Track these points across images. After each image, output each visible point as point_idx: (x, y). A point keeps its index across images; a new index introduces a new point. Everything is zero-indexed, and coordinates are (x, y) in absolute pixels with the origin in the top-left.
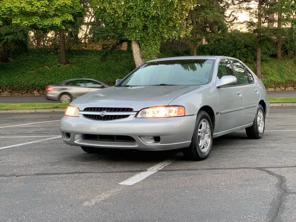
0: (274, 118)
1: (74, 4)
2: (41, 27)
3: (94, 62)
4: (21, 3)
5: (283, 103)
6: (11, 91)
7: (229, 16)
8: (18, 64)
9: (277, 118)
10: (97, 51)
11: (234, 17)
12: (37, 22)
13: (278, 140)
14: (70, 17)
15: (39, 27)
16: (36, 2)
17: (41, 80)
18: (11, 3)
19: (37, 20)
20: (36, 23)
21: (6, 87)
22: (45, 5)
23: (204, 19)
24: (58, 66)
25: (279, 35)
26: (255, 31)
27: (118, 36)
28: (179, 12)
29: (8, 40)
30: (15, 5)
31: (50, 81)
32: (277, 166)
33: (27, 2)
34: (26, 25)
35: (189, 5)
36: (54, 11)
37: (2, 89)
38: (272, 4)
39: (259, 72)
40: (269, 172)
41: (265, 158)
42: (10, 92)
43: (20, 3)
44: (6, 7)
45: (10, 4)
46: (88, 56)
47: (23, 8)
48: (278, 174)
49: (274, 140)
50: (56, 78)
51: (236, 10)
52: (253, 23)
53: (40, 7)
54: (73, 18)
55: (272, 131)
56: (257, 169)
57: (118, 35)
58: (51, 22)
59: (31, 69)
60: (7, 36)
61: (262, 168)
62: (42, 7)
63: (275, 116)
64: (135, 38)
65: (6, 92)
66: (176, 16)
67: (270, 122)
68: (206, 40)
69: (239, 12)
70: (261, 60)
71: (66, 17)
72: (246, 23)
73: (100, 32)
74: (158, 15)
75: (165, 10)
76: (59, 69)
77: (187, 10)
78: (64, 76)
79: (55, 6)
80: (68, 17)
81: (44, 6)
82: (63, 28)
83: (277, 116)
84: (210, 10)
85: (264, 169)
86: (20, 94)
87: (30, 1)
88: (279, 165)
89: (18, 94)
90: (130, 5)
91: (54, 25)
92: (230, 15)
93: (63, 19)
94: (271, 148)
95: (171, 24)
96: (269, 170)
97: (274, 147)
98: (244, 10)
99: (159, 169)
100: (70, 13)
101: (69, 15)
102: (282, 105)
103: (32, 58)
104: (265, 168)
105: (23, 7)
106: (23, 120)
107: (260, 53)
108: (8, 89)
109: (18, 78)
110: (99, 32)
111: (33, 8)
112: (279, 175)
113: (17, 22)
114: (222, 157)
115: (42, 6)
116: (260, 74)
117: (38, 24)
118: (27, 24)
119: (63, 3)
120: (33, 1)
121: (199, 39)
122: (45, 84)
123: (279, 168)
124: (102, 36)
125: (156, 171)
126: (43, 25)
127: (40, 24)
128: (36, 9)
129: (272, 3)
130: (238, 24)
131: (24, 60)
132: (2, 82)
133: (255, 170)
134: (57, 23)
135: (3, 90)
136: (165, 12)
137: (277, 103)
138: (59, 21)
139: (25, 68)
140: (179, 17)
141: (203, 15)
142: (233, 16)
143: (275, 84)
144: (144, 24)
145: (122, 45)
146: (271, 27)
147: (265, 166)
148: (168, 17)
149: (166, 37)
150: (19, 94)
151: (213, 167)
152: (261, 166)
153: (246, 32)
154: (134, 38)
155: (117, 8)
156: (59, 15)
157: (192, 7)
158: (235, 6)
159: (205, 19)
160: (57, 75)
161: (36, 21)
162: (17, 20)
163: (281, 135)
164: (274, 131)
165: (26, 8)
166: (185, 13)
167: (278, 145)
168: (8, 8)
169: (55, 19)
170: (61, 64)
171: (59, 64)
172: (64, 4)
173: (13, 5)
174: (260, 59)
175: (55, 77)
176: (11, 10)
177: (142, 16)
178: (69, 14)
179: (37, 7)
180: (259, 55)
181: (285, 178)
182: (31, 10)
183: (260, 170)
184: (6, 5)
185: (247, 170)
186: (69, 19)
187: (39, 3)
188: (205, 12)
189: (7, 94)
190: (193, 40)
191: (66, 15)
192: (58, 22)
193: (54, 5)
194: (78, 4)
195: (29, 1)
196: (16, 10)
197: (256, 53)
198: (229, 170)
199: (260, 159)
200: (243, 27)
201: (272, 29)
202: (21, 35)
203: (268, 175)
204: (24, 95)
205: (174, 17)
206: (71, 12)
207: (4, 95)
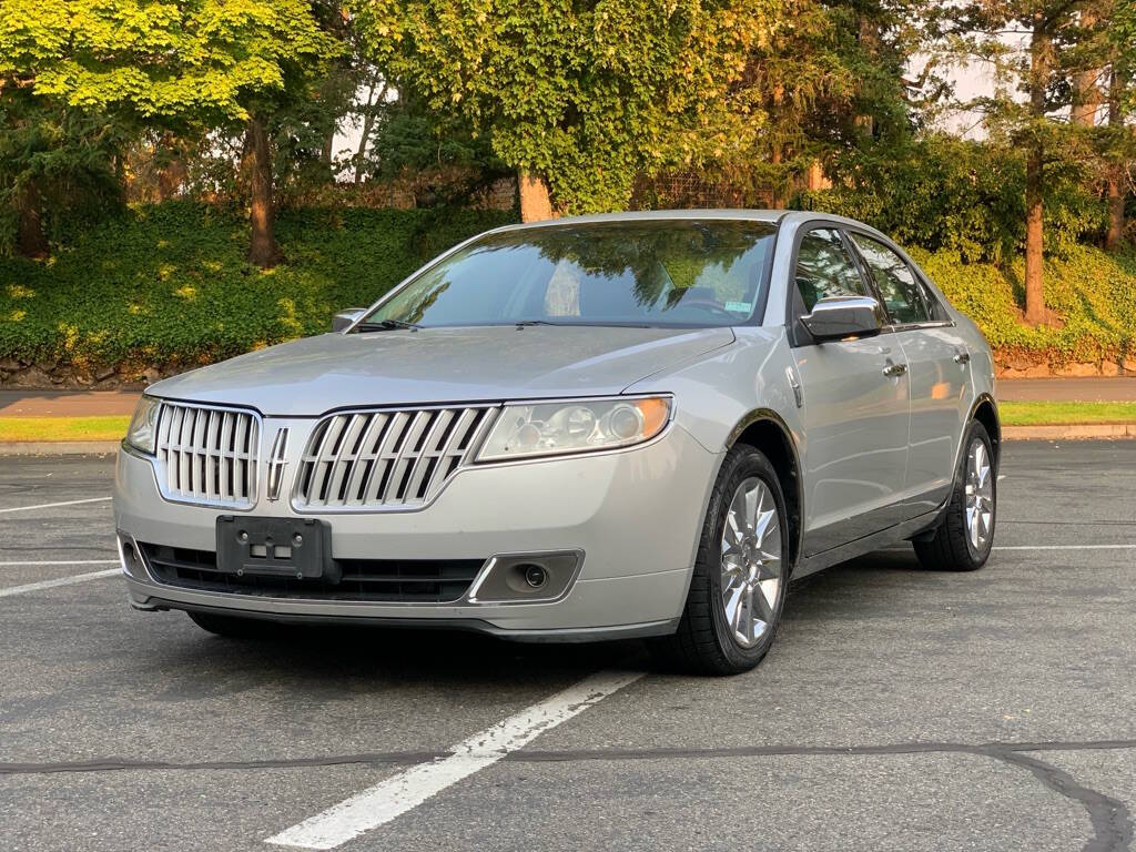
0: (1093, 490)
1: (289, 22)
2: (152, 110)
3: (381, 258)
4: (72, 14)
5: (1128, 423)
6: (54, 370)
7: (917, 81)
8: (85, 265)
9: (1104, 487)
10: (395, 216)
11: (938, 84)
12: (137, 90)
13: (1103, 592)
14: (268, 71)
15: (145, 112)
16: (129, 12)
17: (171, 327)
18: (29, 16)
19: (134, 82)
20: (129, 96)
21: (36, 353)
22: (166, 23)
23: (816, 88)
24: (242, 272)
25: (1116, 153)
26: (1019, 139)
27: (476, 154)
28: (709, 57)
29: (42, 167)
30: (47, 20)
31: (206, 331)
32: (1089, 739)
33: (96, 9)
34: (92, 101)
35: (748, 29)
36: (203, 46)
37: (18, 358)
38: (1090, 32)
39: (1036, 300)
40: (1049, 775)
41: (1036, 690)
42: (51, 372)
43: (67, 16)
44: (9, 30)
45: (25, 18)
46: (361, 233)
47: (76, 35)
48: (1095, 788)
49: (1085, 593)
50: (230, 319)
51: (945, 54)
52: (1009, 106)
53: (146, 29)
54: (282, 75)
55: (1079, 547)
56: (993, 755)
57: (473, 151)
58: (193, 92)
59: (135, 284)
60: (41, 153)
61: (1017, 747)
62: (156, 32)
63: (1094, 482)
64: (533, 158)
65: (33, 373)
66: (697, 71)
67: (1076, 506)
68: (826, 174)
69: (956, 63)
70: (1044, 253)
71: (255, 73)
72: (982, 107)
73: (405, 138)
74: (625, 65)
75: (652, 46)
76: (246, 284)
77: (739, 46)
78: (262, 310)
79: (210, 28)
80: (261, 71)
81: (163, 28)
82: (239, 116)
83: (1104, 481)
84: (841, 54)
85: (1025, 753)
86: (90, 382)
87: (107, 8)
88: (1101, 730)
89: (80, 378)
90: (510, 25)
91: (204, 105)
92: (922, 78)
93: (240, 79)
94: (1071, 633)
95: (677, 102)
96: (1053, 758)
97: (1081, 630)
98: (975, 57)
99: (511, 748)
100: (274, 55)
101: (264, 64)
102: (1127, 434)
103: (141, 240)
104: (1033, 747)
105: (77, 30)
106: (49, 489)
107: (1040, 224)
108: (44, 362)
109: (85, 318)
110: (401, 139)
111: (118, 36)
112: (1099, 794)
113: (53, 91)
114: (834, 679)
115: (156, 26)
116: (1041, 307)
117: (140, 100)
118: (96, 98)
119: (240, 15)
120: (118, 6)
121: (796, 168)
122: (187, 343)
123: (1101, 751)
124: (411, 152)
125: (493, 761)
126: (160, 104)
127: (148, 101)
128: (132, 37)
129: (1088, 26)
130: (951, 111)
131: (112, 248)
132: (20, 333)
133: (980, 759)
134: (215, 97)
135: (21, 363)
136: (652, 53)
137: (1108, 423)
138: (224, 88)
139: (113, 278)
140: (708, 76)
141: (814, 72)
142: (934, 79)
143: (1099, 347)
144: (568, 102)
145: (490, 188)
146: (1081, 124)
147: (1032, 735)
148: (662, 75)
149: (656, 154)
150: (86, 380)
151: (776, 741)
152: (1015, 738)
153: (982, 143)
154: (529, 157)
155: (460, 36)
156: (227, 63)
157: (763, 33)
158: (942, 41)
159: (821, 88)
160: (238, 308)
161: (132, 85)
162: (54, 82)
163: (1117, 567)
164: (1088, 547)
165: (89, 35)
166: (733, 59)
167: (1101, 619)
168: (18, 32)
169: (206, 79)
170: (256, 264)
171: (245, 265)
172: (245, 21)
173: (37, 23)
174: (1041, 250)
175: (229, 313)
176: (31, 42)
177: (557, 71)
178: (268, 60)
179: (134, 30)
180: (1036, 233)
181: (1128, 813)
182: (109, 43)
183: (1008, 759)
184: (11, 22)
185: (941, 760)
186: (266, 81)
187: (142, 16)
188: (821, 63)
189: (39, 381)
190: (772, 172)
191: (253, 65)
192: (222, 92)
193: (205, 25)
194: (303, 21)
195: (102, 7)
196: (50, 40)
197: (1023, 224)
198: (850, 761)
199: (1012, 693)
200: (973, 122)
201: (1086, 131)
202: (93, 148)
203: (1042, 789)
204: (103, 383)
205: (690, 77)
206: (276, 52)
207: (27, 385)
